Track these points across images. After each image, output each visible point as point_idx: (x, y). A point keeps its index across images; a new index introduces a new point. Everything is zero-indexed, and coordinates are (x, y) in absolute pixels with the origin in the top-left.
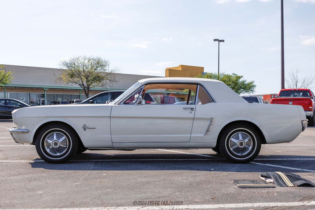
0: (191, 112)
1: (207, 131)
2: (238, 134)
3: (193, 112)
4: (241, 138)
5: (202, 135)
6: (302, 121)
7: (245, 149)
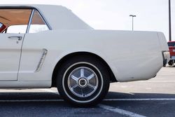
0: (17, 42)
1: (38, 67)
2: (80, 69)
3: (20, 42)
4: (82, 75)
5: (33, 72)
6: (163, 52)
7: (87, 90)
